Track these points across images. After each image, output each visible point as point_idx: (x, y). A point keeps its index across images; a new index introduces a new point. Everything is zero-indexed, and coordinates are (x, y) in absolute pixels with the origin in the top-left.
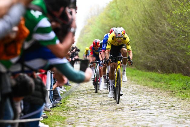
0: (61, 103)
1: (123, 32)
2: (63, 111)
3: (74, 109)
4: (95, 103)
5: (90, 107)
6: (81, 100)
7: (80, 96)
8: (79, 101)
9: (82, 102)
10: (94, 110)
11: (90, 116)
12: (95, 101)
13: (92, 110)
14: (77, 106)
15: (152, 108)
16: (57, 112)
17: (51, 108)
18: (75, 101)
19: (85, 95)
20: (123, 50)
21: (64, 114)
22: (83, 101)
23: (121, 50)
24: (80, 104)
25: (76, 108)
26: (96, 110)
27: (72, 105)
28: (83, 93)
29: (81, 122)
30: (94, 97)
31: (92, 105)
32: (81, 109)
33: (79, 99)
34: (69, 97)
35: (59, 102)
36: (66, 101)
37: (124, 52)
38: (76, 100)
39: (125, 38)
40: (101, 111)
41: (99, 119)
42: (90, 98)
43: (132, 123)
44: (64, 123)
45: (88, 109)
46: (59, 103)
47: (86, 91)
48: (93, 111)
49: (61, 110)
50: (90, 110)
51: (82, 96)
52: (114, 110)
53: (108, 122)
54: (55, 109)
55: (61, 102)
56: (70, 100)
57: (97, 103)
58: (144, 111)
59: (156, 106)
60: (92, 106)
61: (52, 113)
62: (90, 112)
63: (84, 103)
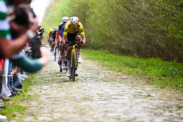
0: (21, 92)
2: (24, 100)
3: (36, 98)
4: (61, 92)
5: (55, 96)
6: (45, 87)
7: (44, 83)
8: (42, 89)
9: (46, 90)
10: (59, 100)
11: (54, 106)
12: (60, 89)
13: (57, 99)
14: (40, 94)
15: (126, 97)
16: (16, 102)
17: (10, 97)
18: (38, 88)
19: (49, 82)
21: (25, 103)
23: (76, 37)
24: (43, 92)
25: (38, 97)
26: (62, 99)
27: (34, 94)
28: (48, 79)
29: (44, 113)
30: (59, 84)
31: (57, 94)
32: (45, 98)
33: (42, 87)
34: (31, 85)
35: (19, 89)
36: (28, 89)
37: (78, 38)
38: (39, 88)
39: (79, 26)
40: (67, 101)
41: (64, 109)
42: (55, 85)
43: (102, 115)
44: (24, 114)
45: (52, 98)
46: (19, 91)
47: (51, 78)
48: (58, 100)
49: (21, 99)
50: (54, 99)
51: (45, 83)
52: (82, 99)
53: (74, 113)
54: (14, 98)
55: (21, 90)
56: (32, 87)
57: (63, 91)
58: (117, 101)
59: (130, 95)
60: (57, 95)
61: (11, 102)
62: (55, 102)
63: (48, 92)
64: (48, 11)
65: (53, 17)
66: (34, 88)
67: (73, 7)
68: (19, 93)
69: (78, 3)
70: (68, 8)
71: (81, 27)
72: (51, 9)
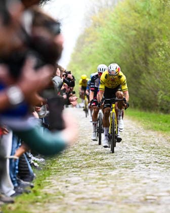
0: (32, 187)
1: (117, 70)
2: (37, 202)
3: (59, 198)
4: (102, 188)
5: (92, 195)
6: (75, 179)
7: (73, 172)
8: (69, 183)
9: (76, 184)
10: (99, 202)
12: (102, 182)
13: (96, 201)
14: (66, 192)
16: (23, 205)
17: (12, 196)
18: (62, 181)
19: (82, 170)
20: (118, 94)
21: (38, 207)
22: (78, 182)
23: (116, 94)
24: (71, 188)
25: (61, 197)
27: (55, 191)
28: (79, 165)
30: (101, 175)
31: (95, 191)
32: (74, 199)
33: (69, 179)
34: (49, 174)
35: (28, 183)
36: (44, 183)
38: (64, 180)
39: (120, 77)
40: (114, 204)
42: (92, 176)
45: (87, 199)
46: (28, 185)
47: (85, 163)
48: (97, 203)
49: (31, 200)
50: (90, 201)
51: (76, 172)
52: (141, 202)
54: (20, 198)
55: (32, 184)
56: (52, 179)
57: (107, 187)
60: (96, 193)
61: (13, 206)
62: (92, 206)
63: (80, 188)
64: (81, 42)
65: (90, 53)
66: (54, 182)
67: (127, 37)
68: (28, 189)
69: (135, 30)
70: (116, 38)
71: (124, 78)
72: (87, 40)
